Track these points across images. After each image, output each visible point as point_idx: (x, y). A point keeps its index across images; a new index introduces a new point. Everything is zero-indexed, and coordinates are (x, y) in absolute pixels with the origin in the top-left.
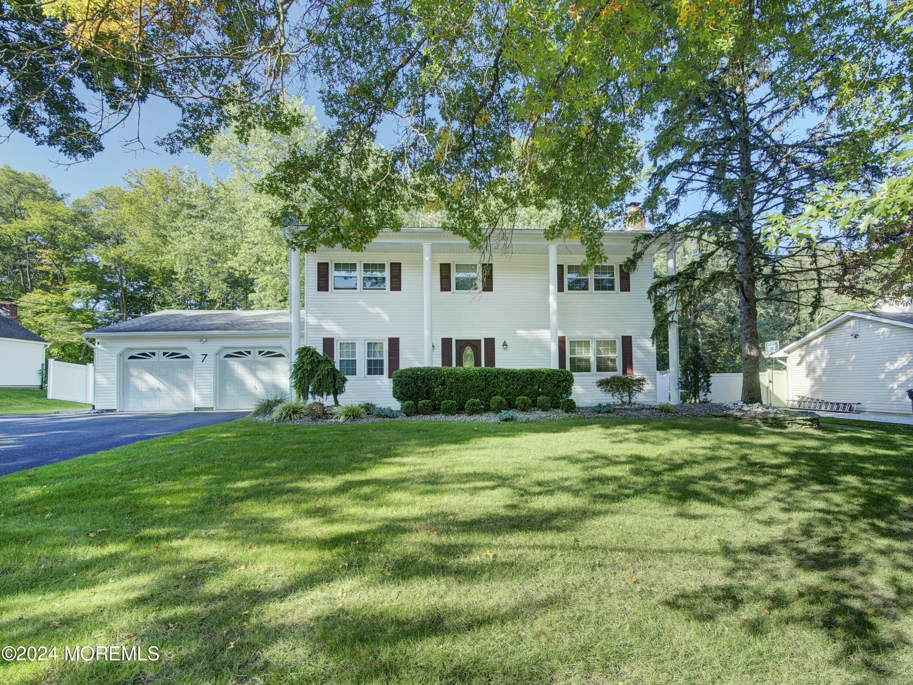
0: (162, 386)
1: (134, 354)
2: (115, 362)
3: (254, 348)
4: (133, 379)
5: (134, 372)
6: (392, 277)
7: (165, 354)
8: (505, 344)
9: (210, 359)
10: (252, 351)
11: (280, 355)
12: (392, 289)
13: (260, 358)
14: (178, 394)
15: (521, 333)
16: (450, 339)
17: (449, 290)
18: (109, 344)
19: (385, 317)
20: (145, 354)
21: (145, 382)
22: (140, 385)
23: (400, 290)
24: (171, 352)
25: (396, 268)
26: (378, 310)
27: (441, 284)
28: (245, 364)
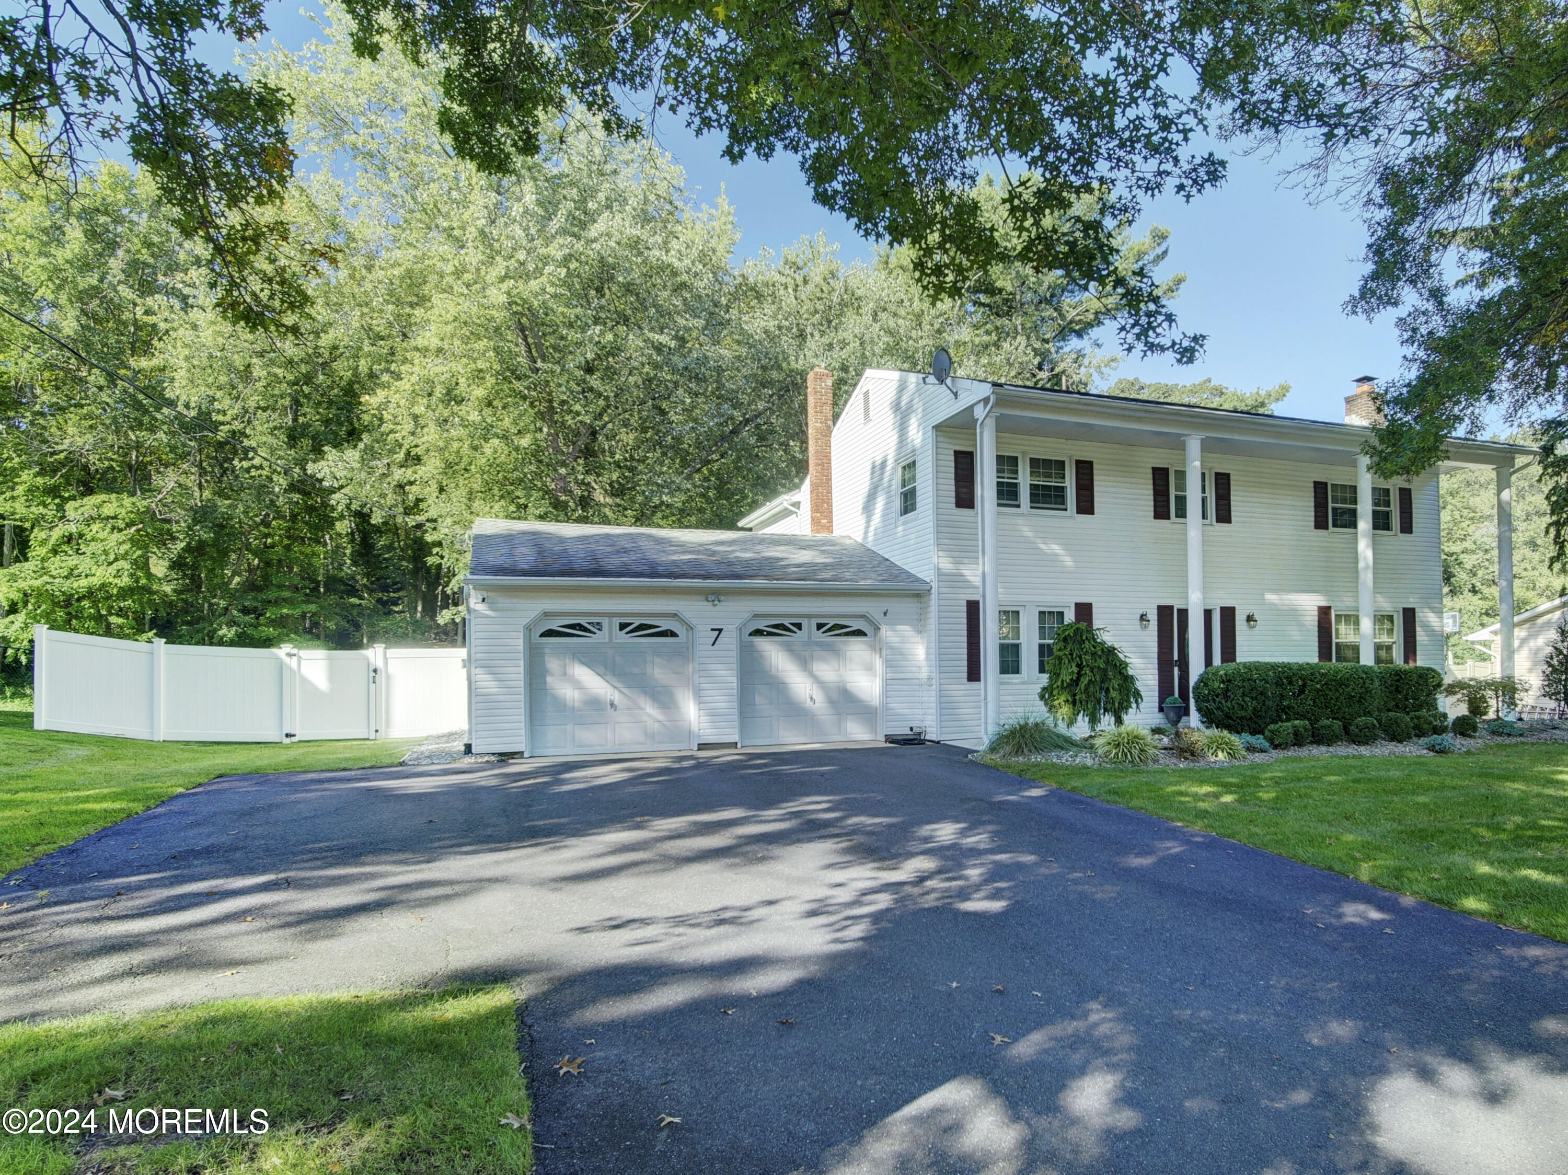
0: (617, 697)
1: (554, 625)
2: (519, 643)
3: (809, 617)
4: (549, 679)
5: (553, 664)
6: (1079, 487)
7: (623, 626)
8: (1250, 619)
9: (729, 640)
10: (805, 623)
11: (859, 633)
12: (1080, 511)
13: (819, 636)
14: (651, 711)
15: (1271, 597)
16: (1171, 608)
17: (1167, 516)
18: (504, 601)
19: (1068, 561)
20: (580, 627)
21: (578, 685)
22: (568, 693)
23: (1092, 513)
24: (637, 622)
25: (1085, 470)
26: (1056, 548)
27: (1155, 506)
28: (789, 649)
